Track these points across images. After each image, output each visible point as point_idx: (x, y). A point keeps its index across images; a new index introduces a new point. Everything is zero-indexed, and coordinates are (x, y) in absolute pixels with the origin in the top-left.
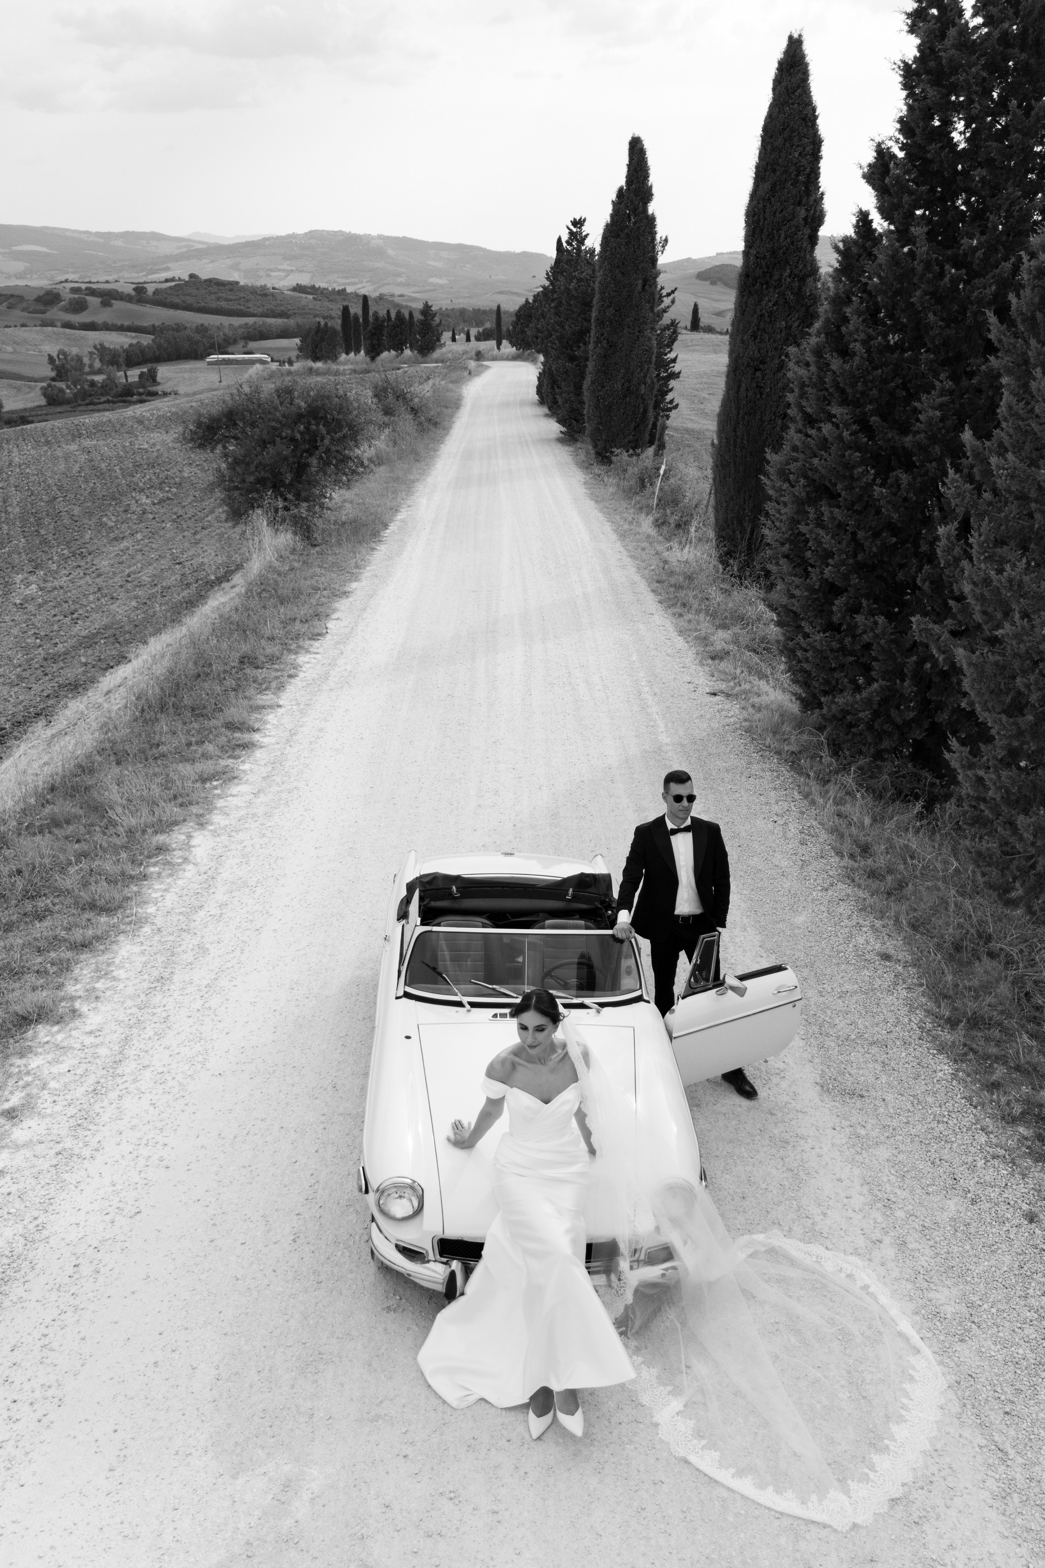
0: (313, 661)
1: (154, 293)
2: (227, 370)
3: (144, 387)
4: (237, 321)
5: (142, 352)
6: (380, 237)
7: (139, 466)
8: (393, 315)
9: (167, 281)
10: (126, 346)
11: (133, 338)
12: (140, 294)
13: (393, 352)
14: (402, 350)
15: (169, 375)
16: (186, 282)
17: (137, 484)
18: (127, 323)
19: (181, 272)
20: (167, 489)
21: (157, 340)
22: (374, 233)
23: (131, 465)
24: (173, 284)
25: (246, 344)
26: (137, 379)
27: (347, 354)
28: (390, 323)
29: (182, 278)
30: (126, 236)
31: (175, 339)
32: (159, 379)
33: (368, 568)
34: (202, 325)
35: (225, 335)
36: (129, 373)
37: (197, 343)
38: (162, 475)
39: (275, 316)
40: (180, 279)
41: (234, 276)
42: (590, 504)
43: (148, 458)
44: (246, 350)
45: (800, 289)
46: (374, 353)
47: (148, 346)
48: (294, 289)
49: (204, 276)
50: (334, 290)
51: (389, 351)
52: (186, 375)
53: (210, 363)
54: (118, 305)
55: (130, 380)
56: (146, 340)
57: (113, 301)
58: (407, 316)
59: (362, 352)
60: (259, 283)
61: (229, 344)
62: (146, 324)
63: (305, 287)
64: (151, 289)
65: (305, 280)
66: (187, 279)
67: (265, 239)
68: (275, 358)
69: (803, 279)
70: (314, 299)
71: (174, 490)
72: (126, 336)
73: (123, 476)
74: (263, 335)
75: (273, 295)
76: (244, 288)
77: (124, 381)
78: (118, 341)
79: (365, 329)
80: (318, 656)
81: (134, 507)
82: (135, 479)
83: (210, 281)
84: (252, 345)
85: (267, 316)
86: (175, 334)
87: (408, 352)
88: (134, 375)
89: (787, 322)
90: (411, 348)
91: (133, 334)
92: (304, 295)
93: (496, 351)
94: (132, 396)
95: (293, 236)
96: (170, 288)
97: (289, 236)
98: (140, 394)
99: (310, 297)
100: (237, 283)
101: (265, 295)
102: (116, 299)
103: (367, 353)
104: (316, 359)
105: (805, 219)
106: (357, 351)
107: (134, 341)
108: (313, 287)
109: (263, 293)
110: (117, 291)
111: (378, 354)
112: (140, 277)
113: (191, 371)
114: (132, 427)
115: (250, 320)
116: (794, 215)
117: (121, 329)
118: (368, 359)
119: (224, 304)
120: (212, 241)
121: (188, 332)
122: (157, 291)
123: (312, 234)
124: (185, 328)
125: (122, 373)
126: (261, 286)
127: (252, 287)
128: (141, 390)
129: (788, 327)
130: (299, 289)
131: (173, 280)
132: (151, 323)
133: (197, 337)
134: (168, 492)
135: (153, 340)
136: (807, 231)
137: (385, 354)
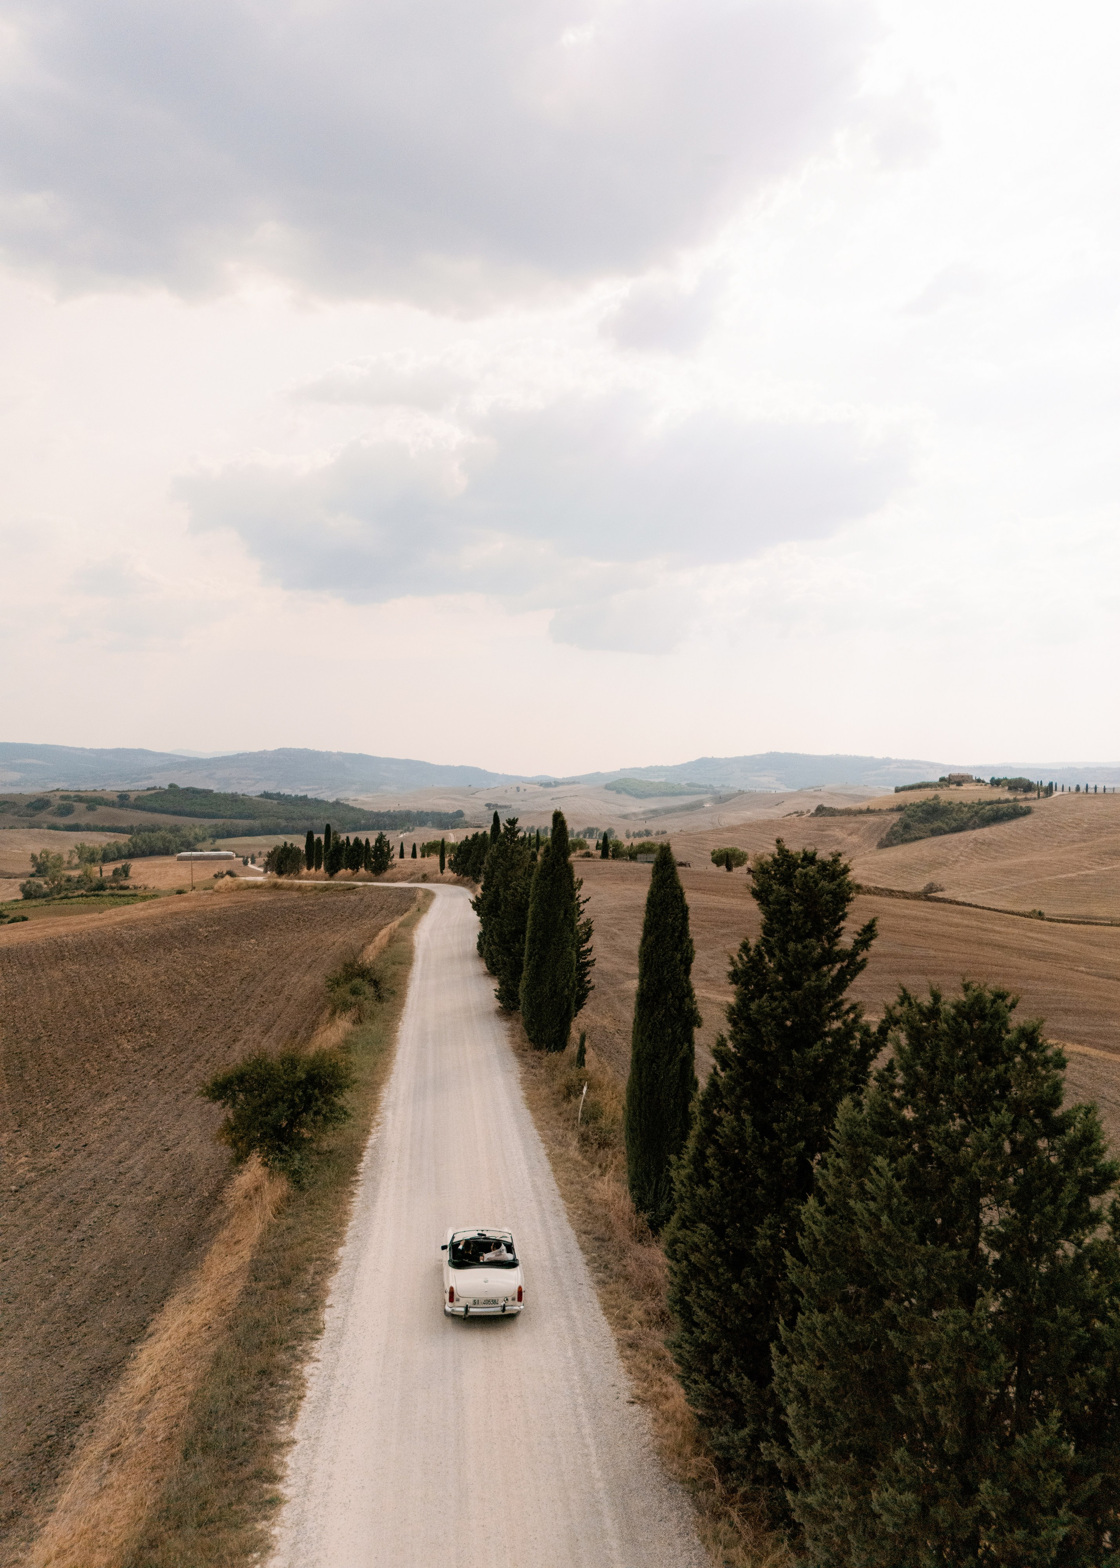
0: (316, 1372)
1: (136, 799)
2: (196, 865)
3: (116, 881)
4: (207, 822)
5: (119, 850)
6: (340, 754)
7: (121, 1004)
8: (352, 842)
9: (148, 789)
10: (104, 845)
11: (111, 837)
12: (123, 800)
13: (349, 871)
14: (358, 869)
15: (141, 870)
16: (166, 791)
17: (119, 1025)
18: (107, 824)
19: (162, 782)
20: (148, 1033)
21: (134, 840)
22: (335, 751)
23: (113, 1003)
24: (153, 792)
25: (214, 841)
26: (111, 874)
27: (309, 868)
28: (349, 848)
29: (163, 787)
30: (117, 752)
31: (150, 838)
32: (130, 874)
33: (350, 1224)
34: (176, 826)
35: (196, 834)
36: (104, 868)
37: (170, 842)
38: (143, 1017)
39: (241, 816)
40: (160, 788)
41: (211, 787)
42: (527, 1115)
43: (130, 995)
44: (213, 847)
45: (680, 1005)
46: (332, 870)
47: (126, 845)
48: (261, 796)
49: (182, 785)
50: (296, 796)
51: (346, 869)
52: (157, 870)
53: (181, 859)
54: (101, 809)
55: (104, 874)
56: (123, 839)
57: (97, 806)
58: (364, 843)
59: (322, 868)
60: (230, 791)
61: (199, 841)
62: (124, 825)
63: (272, 794)
64: (133, 796)
65: (272, 788)
66: (167, 788)
67: (239, 755)
68: (240, 854)
69: (682, 999)
70: (278, 803)
71: (154, 1034)
72: (106, 836)
73: (107, 1016)
74: (230, 834)
75: (242, 801)
76: (217, 795)
77: (99, 875)
78: (98, 840)
79: (326, 850)
80: (319, 1365)
81: (116, 1054)
82: (118, 1020)
83: (187, 789)
84: (220, 842)
85: (235, 818)
86: (151, 834)
87: (362, 870)
88: (109, 869)
89: (672, 1029)
90: (366, 868)
91: (112, 834)
92: (269, 801)
93: (440, 874)
94: (104, 890)
95: (265, 752)
96: (151, 795)
97: (260, 753)
98: (112, 888)
99: (275, 802)
100: (211, 791)
101: (236, 801)
102: (100, 804)
103: (327, 870)
104: (280, 873)
105: (681, 960)
106: (318, 867)
107: (113, 841)
108: (278, 794)
109: (234, 798)
110: (102, 799)
111: (337, 871)
112: (124, 787)
113: (161, 866)
114: (112, 949)
115: (220, 822)
116: (673, 958)
117: (103, 829)
118: (327, 875)
119: (197, 809)
120: (192, 755)
121: (162, 833)
122: (138, 798)
123: (280, 751)
124: (160, 829)
125: (97, 869)
126: (233, 794)
127: (225, 794)
128: (114, 885)
129: (674, 1033)
130: (266, 795)
131: (154, 788)
132: (130, 825)
133: (170, 836)
134: (148, 1037)
135: (130, 840)
136: (683, 968)
137: (342, 872)
